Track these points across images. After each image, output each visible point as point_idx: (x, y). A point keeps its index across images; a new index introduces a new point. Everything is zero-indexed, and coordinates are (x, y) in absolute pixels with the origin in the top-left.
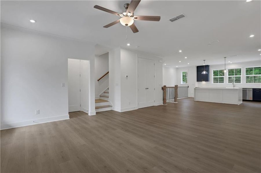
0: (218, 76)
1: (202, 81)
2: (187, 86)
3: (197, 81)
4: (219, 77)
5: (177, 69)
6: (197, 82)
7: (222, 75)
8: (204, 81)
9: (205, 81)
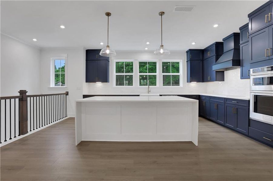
0: (123, 72)
1: (95, 82)
2: (64, 92)
3: (87, 81)
4: (124, 74)
5: (41, 51)
6: (87, 83)
7: (129, 72)
8: (99, 81)
9: (102, 82)
